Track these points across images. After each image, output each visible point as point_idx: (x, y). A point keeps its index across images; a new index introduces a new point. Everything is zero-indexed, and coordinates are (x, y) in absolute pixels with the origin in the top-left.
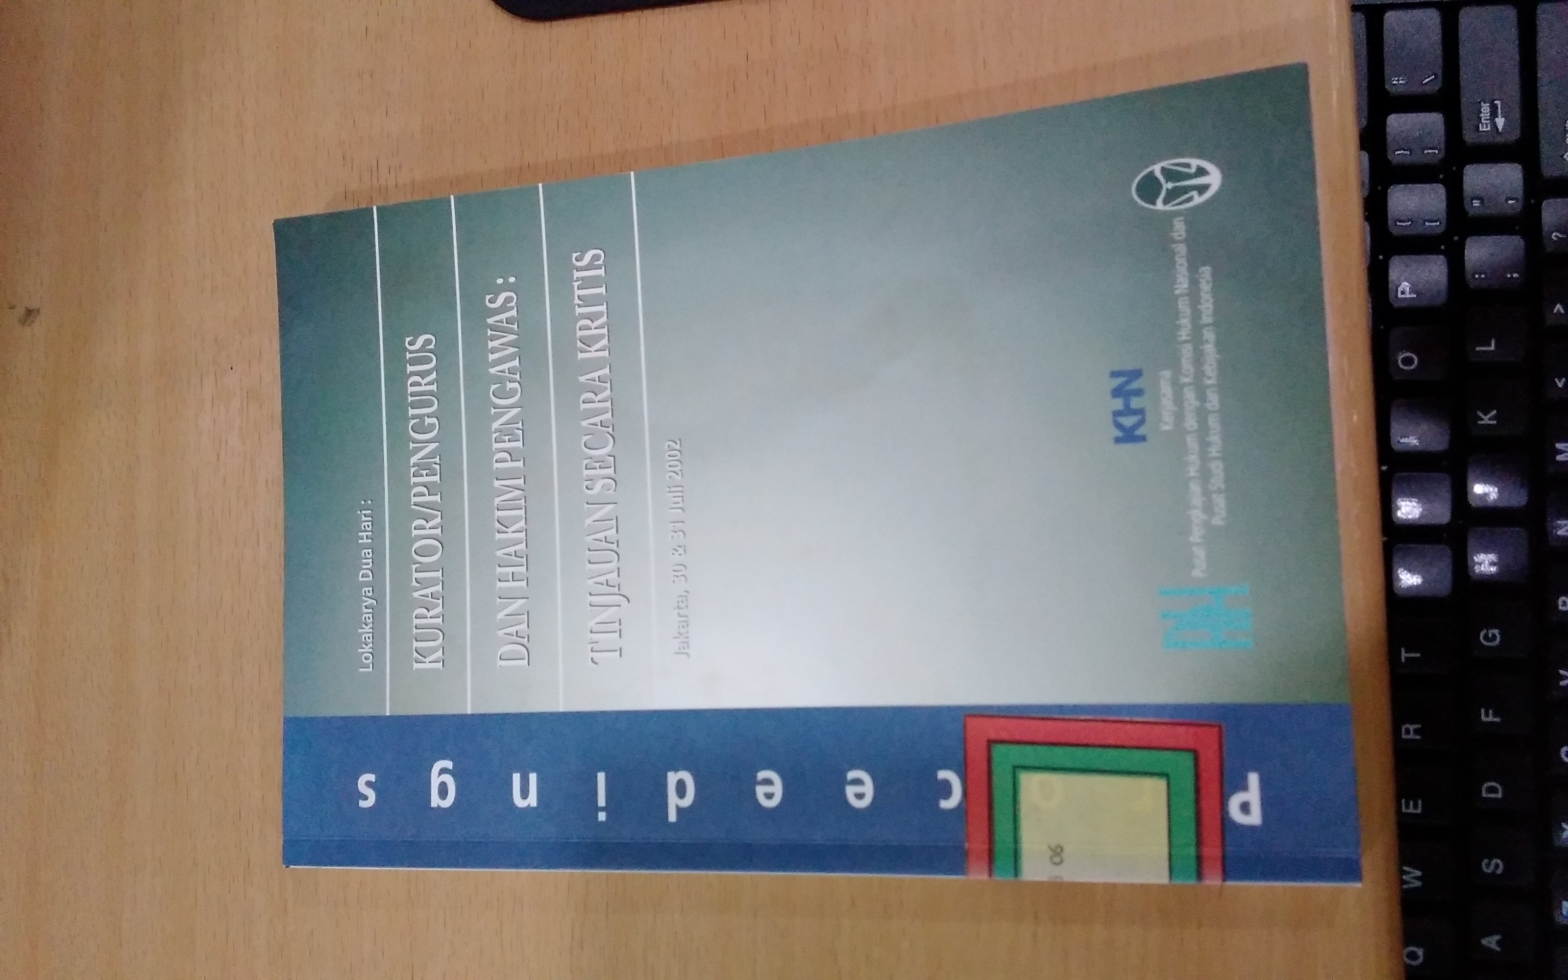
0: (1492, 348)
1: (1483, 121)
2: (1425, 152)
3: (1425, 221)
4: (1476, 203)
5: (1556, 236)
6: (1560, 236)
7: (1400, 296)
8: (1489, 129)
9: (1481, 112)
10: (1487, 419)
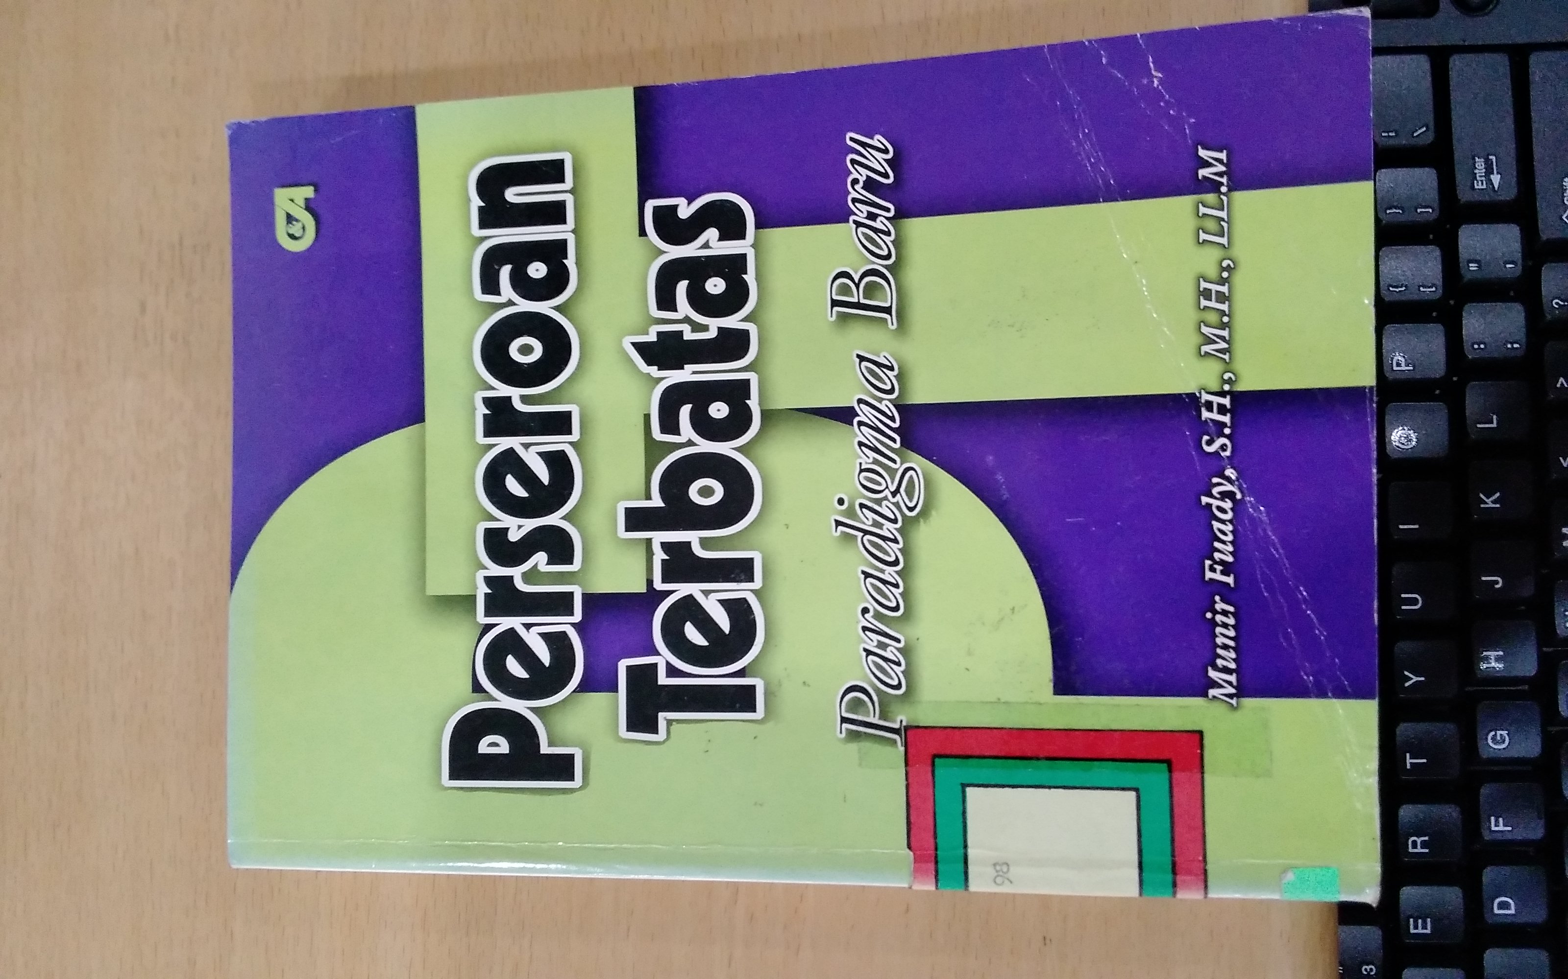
0: (1494, 425)
1: (1478, 178)
2: (1419, 210)
3: (1419, 286)
4: (1473, 267)
5: (1557, 303)
6: (1562, 303)
7: (1395, 368)
8: (1484, 187)
9: (1476, 168)
10: (1490, 503)
